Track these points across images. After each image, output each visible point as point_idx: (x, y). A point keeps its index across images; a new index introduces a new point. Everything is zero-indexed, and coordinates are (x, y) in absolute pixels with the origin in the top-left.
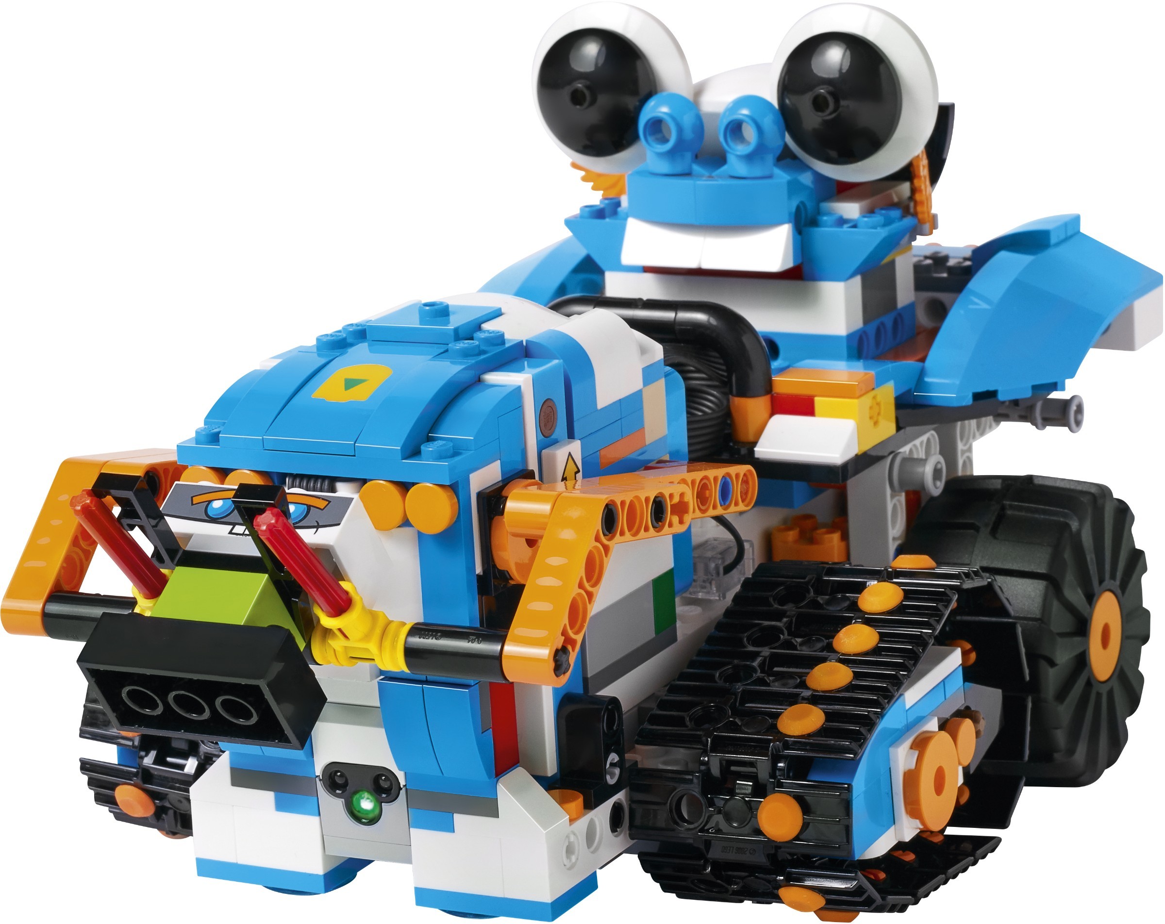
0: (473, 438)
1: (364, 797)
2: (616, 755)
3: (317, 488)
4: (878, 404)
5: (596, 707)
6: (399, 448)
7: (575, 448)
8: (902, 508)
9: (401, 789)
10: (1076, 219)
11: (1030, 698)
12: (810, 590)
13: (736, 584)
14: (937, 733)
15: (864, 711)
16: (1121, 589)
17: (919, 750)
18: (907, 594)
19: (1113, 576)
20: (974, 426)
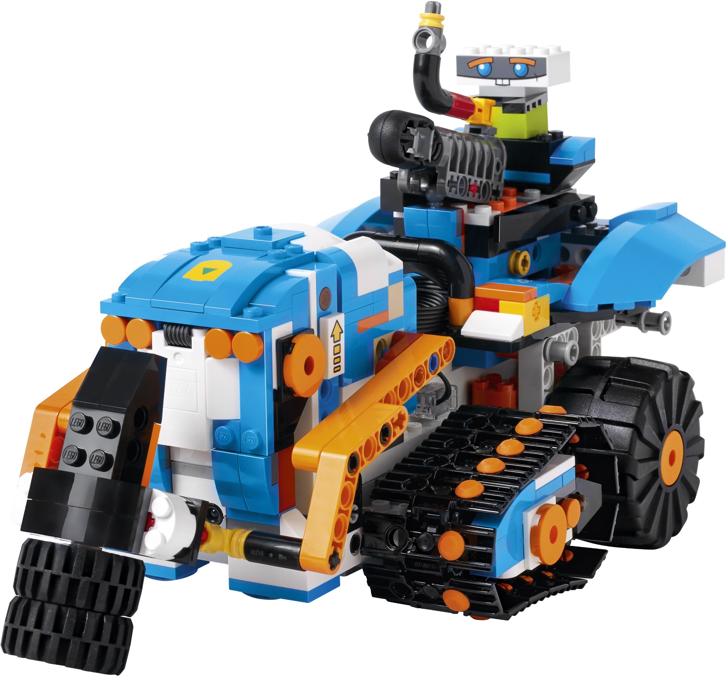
0: (275, 307)
2: (356, 506)
3: (181, 331)
4: (539, 308)
6: (230, 309)
7: (341, 318)
8: (551, 372)
9: (224, 518)
10: (675, 206)
11: (618, 505)
12: (488, 421)
13: (445, 412)
14: (554, 506)
15: (507, 486)
16: (683, 429)
17: (542, 515)
18: (546, 426)
19: (678, 421)
20: (602, 327)
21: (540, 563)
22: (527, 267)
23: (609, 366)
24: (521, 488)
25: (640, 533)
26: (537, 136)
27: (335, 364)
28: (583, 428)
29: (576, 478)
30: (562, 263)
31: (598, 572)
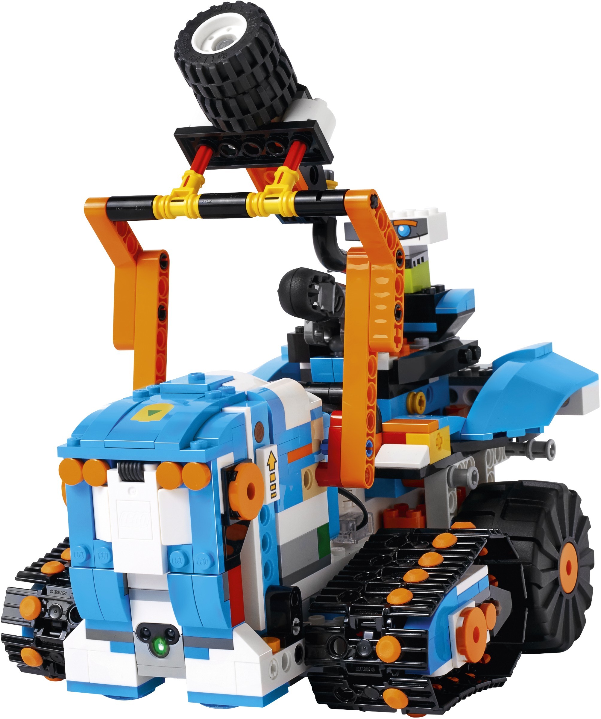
0: (218, 439)
1: (160, 642)
2: (298, 619)
3: (134, 467)
4: (441, 438)
5: (287, 592)
6: (178, 442)
7: (274, 448)
8: (455, 499)
9: (180, 636)
10: (550, 345)
11: (527, 609)
12: (406, 539)
13: (363, 537)
14: (474, 610)
15: (434, 592)
16: (576, 541)
17: (465, 617)
18: (460, 539)
19: (571, 535)
20: (495, 458)
21: (466, 661)
22: (423, 406)
23: (504, 489)
24: (446, 593)
25: (547, 637)
26: (423, 290)
27: (271, 490)
28: (493, 539)
29: (489, 585)
30: (451, 404)
31: (515, 671)
